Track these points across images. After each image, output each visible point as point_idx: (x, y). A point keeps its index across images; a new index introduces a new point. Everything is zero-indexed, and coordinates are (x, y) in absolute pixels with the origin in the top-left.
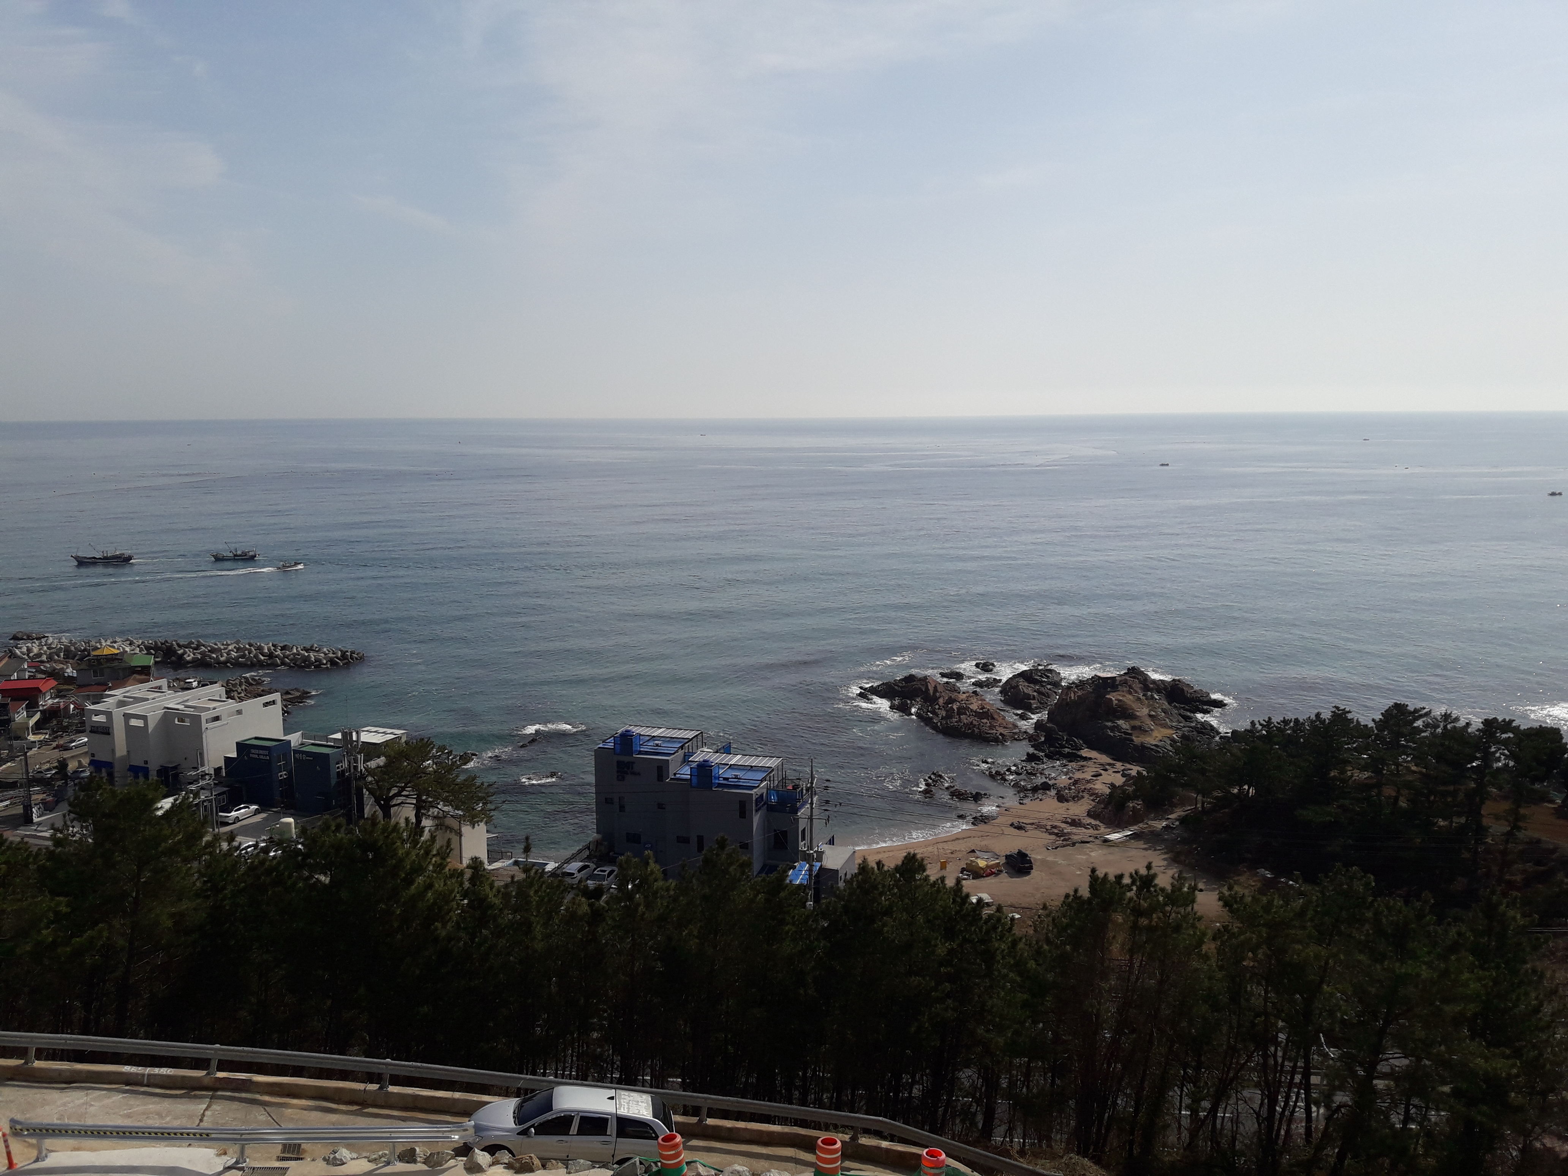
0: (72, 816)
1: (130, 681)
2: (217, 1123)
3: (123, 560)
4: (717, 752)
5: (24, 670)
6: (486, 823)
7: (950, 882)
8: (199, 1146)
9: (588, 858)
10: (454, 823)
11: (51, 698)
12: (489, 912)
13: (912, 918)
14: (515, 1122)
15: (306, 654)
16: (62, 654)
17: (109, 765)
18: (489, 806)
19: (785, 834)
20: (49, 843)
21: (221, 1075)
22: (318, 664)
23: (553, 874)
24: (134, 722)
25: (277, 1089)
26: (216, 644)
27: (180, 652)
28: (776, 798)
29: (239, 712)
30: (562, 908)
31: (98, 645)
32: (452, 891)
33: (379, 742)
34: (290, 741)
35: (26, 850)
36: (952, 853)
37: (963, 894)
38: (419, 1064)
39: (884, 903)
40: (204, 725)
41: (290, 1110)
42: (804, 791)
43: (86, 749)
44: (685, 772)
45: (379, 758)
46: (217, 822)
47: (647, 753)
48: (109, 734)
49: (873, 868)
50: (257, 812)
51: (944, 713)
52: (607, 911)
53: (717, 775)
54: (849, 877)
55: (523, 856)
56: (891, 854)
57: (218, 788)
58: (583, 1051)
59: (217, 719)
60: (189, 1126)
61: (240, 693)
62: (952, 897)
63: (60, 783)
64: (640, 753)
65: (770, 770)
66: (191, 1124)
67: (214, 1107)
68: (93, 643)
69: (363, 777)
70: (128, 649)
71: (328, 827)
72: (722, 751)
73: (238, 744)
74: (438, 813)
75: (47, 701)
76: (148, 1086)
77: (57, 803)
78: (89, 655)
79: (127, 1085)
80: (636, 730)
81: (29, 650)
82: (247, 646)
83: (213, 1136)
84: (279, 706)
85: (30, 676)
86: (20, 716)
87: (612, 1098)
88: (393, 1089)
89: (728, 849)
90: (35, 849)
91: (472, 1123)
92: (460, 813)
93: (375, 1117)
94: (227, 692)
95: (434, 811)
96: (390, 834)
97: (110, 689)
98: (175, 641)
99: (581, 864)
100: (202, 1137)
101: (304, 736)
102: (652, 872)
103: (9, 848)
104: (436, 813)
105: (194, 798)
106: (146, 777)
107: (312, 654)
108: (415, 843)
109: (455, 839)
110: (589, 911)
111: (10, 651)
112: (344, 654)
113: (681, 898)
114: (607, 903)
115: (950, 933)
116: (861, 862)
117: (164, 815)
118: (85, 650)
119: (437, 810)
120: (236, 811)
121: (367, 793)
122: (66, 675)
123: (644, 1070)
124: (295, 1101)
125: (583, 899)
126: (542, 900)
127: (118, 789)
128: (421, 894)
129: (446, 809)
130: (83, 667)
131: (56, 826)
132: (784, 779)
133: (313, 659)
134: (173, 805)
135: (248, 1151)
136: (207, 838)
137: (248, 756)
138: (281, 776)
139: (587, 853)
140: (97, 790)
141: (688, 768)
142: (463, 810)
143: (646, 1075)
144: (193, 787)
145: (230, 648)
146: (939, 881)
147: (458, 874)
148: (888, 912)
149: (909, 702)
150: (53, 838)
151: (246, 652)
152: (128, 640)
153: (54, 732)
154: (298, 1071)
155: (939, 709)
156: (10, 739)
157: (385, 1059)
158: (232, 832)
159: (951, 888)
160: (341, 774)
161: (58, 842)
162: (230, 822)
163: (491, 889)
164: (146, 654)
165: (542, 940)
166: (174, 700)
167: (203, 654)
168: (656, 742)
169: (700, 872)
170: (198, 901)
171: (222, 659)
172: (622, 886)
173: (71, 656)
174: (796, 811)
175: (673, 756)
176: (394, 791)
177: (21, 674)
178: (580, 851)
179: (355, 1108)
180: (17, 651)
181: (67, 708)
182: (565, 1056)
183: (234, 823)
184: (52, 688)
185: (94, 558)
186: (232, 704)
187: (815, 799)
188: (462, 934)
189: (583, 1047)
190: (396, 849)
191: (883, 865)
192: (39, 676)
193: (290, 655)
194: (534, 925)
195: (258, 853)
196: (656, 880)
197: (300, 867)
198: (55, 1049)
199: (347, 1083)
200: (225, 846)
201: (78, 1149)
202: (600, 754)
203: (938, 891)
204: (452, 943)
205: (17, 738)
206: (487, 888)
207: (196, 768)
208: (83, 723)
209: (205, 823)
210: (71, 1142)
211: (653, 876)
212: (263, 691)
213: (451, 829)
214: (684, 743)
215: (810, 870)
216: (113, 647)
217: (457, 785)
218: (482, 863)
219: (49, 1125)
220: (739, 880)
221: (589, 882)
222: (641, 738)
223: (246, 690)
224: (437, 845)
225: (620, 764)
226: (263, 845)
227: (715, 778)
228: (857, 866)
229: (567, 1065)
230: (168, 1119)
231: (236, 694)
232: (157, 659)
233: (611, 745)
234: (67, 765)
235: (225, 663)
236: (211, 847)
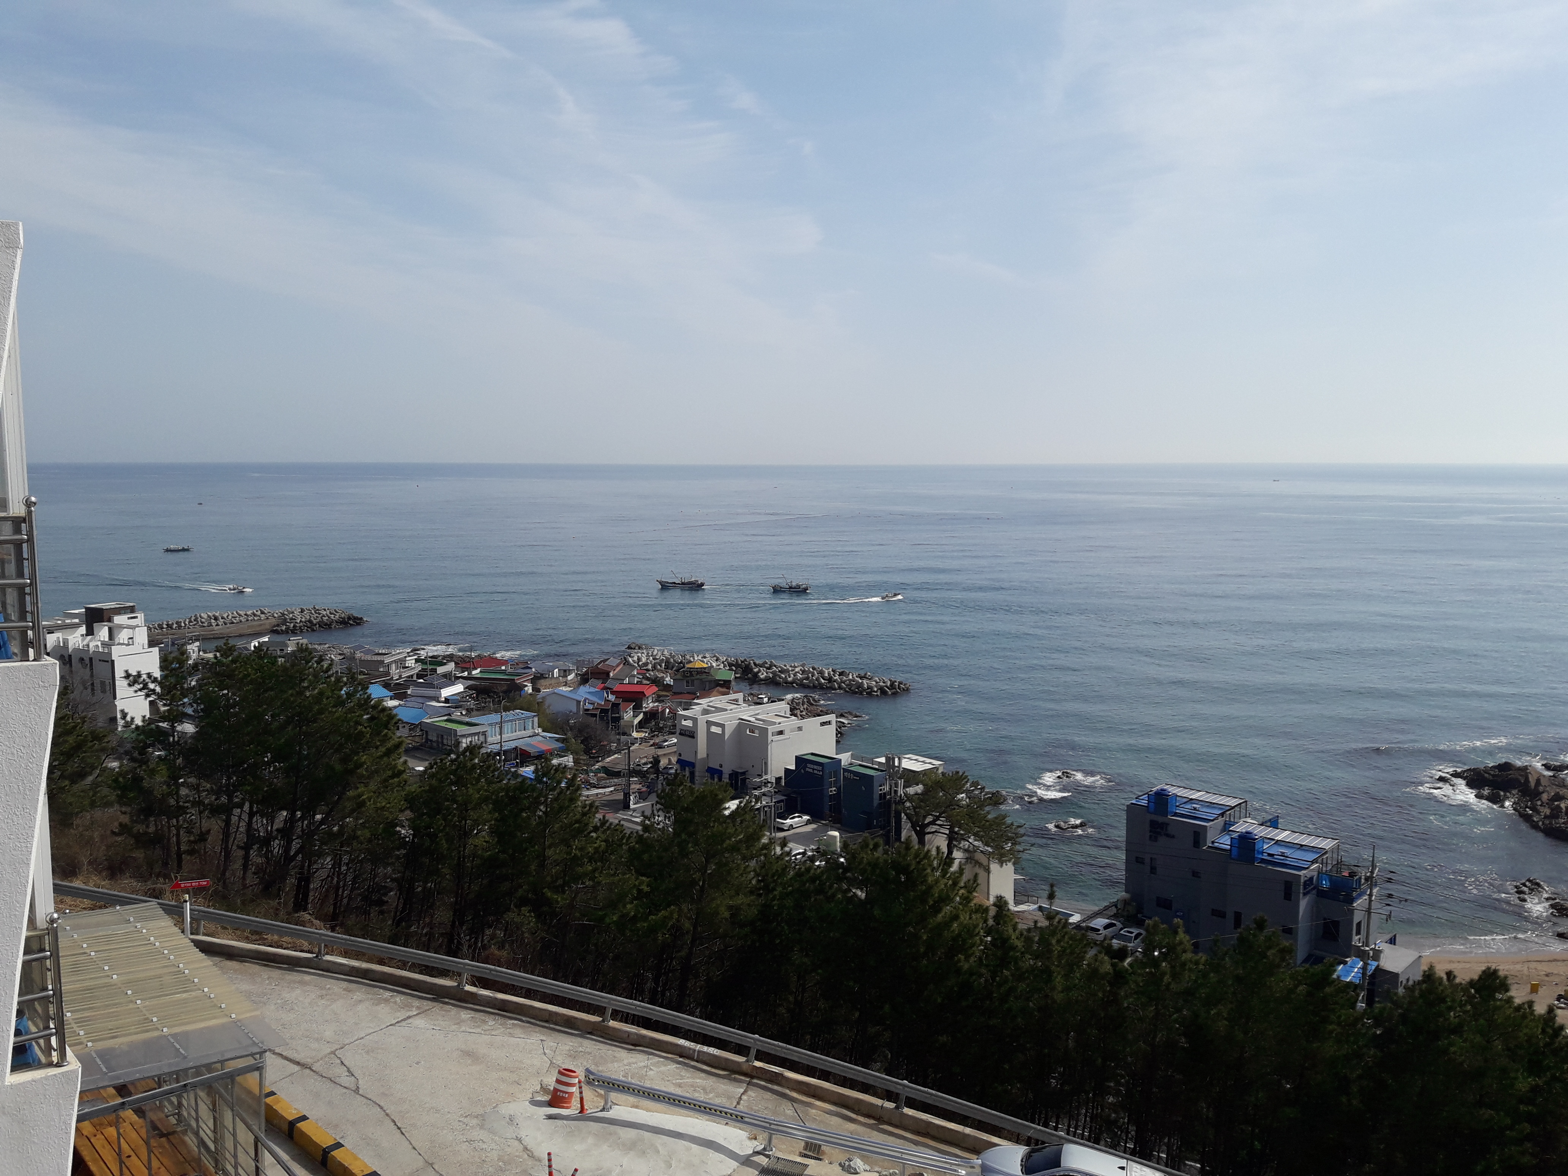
0: (659, 806)
1: (715, 693)
2: (752, 1109)
3: (695, 587)
4: (1262, 825)
5: (634, 676)
6: (1014, 864)
7: (1540, 1009)
8: (735, 1127)
9: (1115, 916)
10: (983, 859)
11: (652, 702)
12: (1011, 953)
13: (1488, 1042)
14: (1022, 1170)
15: (860, 681)
16: (663, 665)
17: (692, 765)
18: (1018, 847)
19: (1336, 924)
20: (640, 828)
21: (758, 1064)
22: (870, 692)
23: (1078, 926)
24: (714, 729)
25: (805, 1088)
26: (785, 666)
27: (756, 670)
28: (1328, 884)
29: (800, 729)
30: (1084, 962)
31: (692, 659)
32: (976, 926)
33: (918, 770)
34: (841, 760)
35: (622, 832)
36: (1547, 975)
37: (1556, 1025)
38: (934, 1092)
39: (1452, 1019)
40: (770, 738)
41: (814, 1111)
42: (1363, 881)
43: (674, 749)
44: (1225, 842)
45: (918, 785)
46: (774, 827)
47: (1183, 816)
48: (693, 737)
49: (1441, 979)
50: (808, 822)
51: (1548, 811)
52: (1130, 974)
53: (1260, 850)
54: (1411, 983)
55: (1048, 903)
56: (1468, 966)
57: (777, 796)
58: (1097, 1113)
59: (781, 733)
60: (727, 1106)
61: (801, 712)
62: (1541, 1026)
63: (652, 776)
64: (1176, 814)
65: (1323, 852)
66: (730, 1104)
67: (750, 1093)
68: (688, 657)
69: (901, 802)
70: (714, 664)
71: (867, 845)
72: (1269, 824)
73: (796, 757)
74: (969, 847)
75: (649, 705)
76: (697, 1061)
77: (650, 793)
78: (684, 667)
79: (681, 1056)
80: (1172, 790)
81: (639, 659)
82: (811, 670)
83: (746, 1119)
84: (833, 727)
85: (638, 682)
86: (628, 715)
87: (1122, 1168)
88: (907, 1111)
89: (1268, 931)
90: (628, 832)
91: (980, 1161)
92: (990, 849)
93: (889, 1135)
94: (791, 710)
95: (964, 844)
96: (921, 860)
97: (698, 698)
98: (753, 660)
99: (1107, 921)
100: (737, 1118)
101: (853, 757)
102: (1181, 943)
103: (609, 828)
104: (966, 847)
105: (756, 802)
106: (720, 779)
107: (865, 682)
108: (944, 873)
109: (982, 874)
110: (1111, 971)
111: (625, 659)
112: (892, 683)
113: (1212, 975)
114: (1130, 965)
115: (1535, 1067)
116: (1427, 969)
117: (730, 815)
118: (681, 662)
119: (966, 843)
120: (791, 819)
121: (905, 817)
122: (665, 683)
123: (1160, 1146)
124: (818, 1103)
125: (1106, 958)
126: (1064, 951)
127: (696, 787)
128: (947, 924)
129: (976, 843)
130: (679, 677)
131: (646, 814)
132: (1339, 864)
133: (866, 686)
134: (738, 807)
135: (774, 1141)
136: (765, 840)
137: (804, 770)
138: (831, 791)
139: (1114, 910)
140: (679, 786)
141: (1228, 837)
142: (991, 847)
143: (1162, 1152)
144: (756, 793)
145: (797, 670)
146: (1526, 1006)
147: (982, 910)
148: (1457, 1030)
149: (1502, 793)
150: (642, 824)
151: (810, 675)
152: (715, 656)
153: (652, 732)
154: (825, 1075)
155: (1541, 806)
156: (619, 734)
157: (902, 1080)
158: (785, 838)
159: (1540, 1016)
160: (883, 796)
161: (646, 828)
162: (786, 828)
163: (1014, 931)
164: (729, 670)
165: (1062, 992)
166: (747, 713)
167: (774, 673)
168: (1194, 805)
169: (1235, 951)
170: (752, 898)
171: (790, 679)
172: (1147, 952)
173: (670, 666)
174: (1351, 900)
175: (1211, 823)
176: (929, 819)
177: (631, 679)
178: (1106, 908)
179: (872, 1122)
180: (630, 660)
181: (664, 711)
182: (1079, 1114)
183: (788, 830)
184: (654, 694)
185: (674, 583)
186: (794, 721)
187: (1375, 891)
188: (983, 971)
189: (1098, 1109)
190: (926, 876)
191: (1455, 977)
192: (645, 682)
193: (846, 681)
194: (1055, 974)
195: (806, 861)
196: (1185, 951)
197: (840, 879)
198: (628, 1013)
199: (867, 1096)
200: (778, 850)
201: (637, 1107)
202: (1132, 810)
203: (1524, 1017)
204: (974, 977)
205: (624, 734)
206: (1011, 931)
207: (760, 776)
208: (675, 726)
209: (762, 827)
210: (632, 1099)
211: (1182, 947)
212: (821, 711)
213: (980, 865)
214: (1225, 811)
215: (1364, 968)
216: (703, 662)
217: (988, 821)
218: (1006, 903)
219: (615, 1080)
220: (1279, 966)
221: (1114, 941)
222: (1178, 799)
223: (807, 709)
224: (965, 878)
225: (1154, 825)
226: (810, 854)
227: (1258, 852)
228: (1422, 973)
229: (1079, 1124)
230: (711, 1095)
231: (798, 712)
232: (737, 675)
233: (1144, 803)
234: (659, 761)
235: (792, 683)
236: (766, 849)
